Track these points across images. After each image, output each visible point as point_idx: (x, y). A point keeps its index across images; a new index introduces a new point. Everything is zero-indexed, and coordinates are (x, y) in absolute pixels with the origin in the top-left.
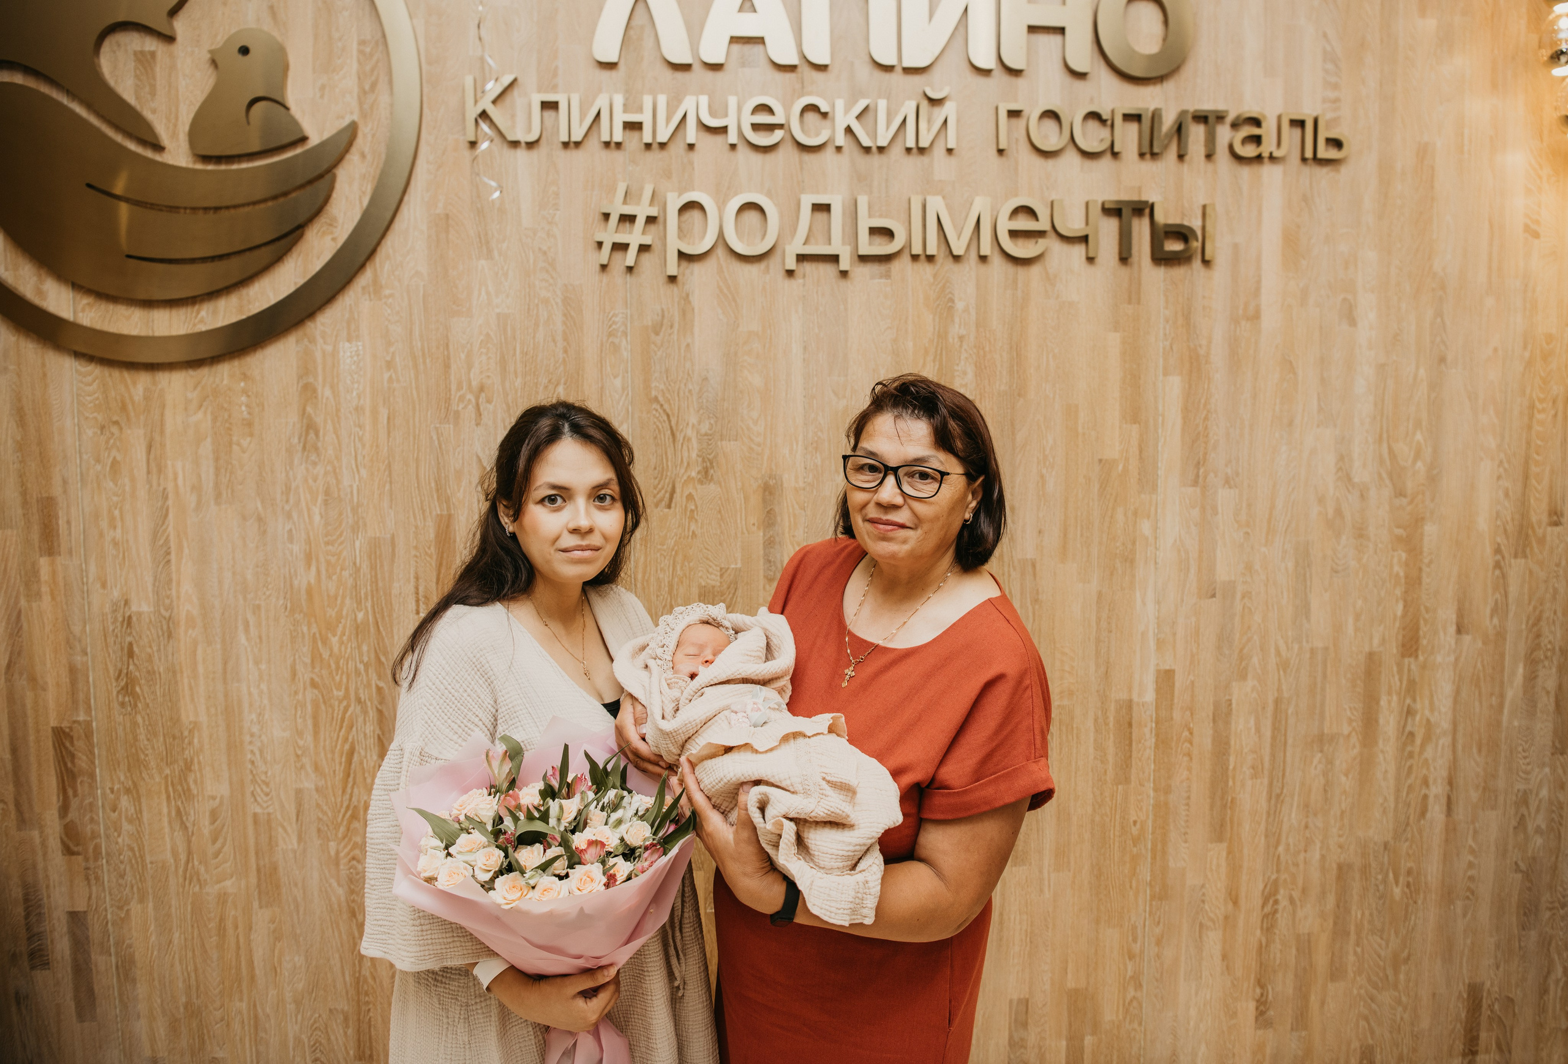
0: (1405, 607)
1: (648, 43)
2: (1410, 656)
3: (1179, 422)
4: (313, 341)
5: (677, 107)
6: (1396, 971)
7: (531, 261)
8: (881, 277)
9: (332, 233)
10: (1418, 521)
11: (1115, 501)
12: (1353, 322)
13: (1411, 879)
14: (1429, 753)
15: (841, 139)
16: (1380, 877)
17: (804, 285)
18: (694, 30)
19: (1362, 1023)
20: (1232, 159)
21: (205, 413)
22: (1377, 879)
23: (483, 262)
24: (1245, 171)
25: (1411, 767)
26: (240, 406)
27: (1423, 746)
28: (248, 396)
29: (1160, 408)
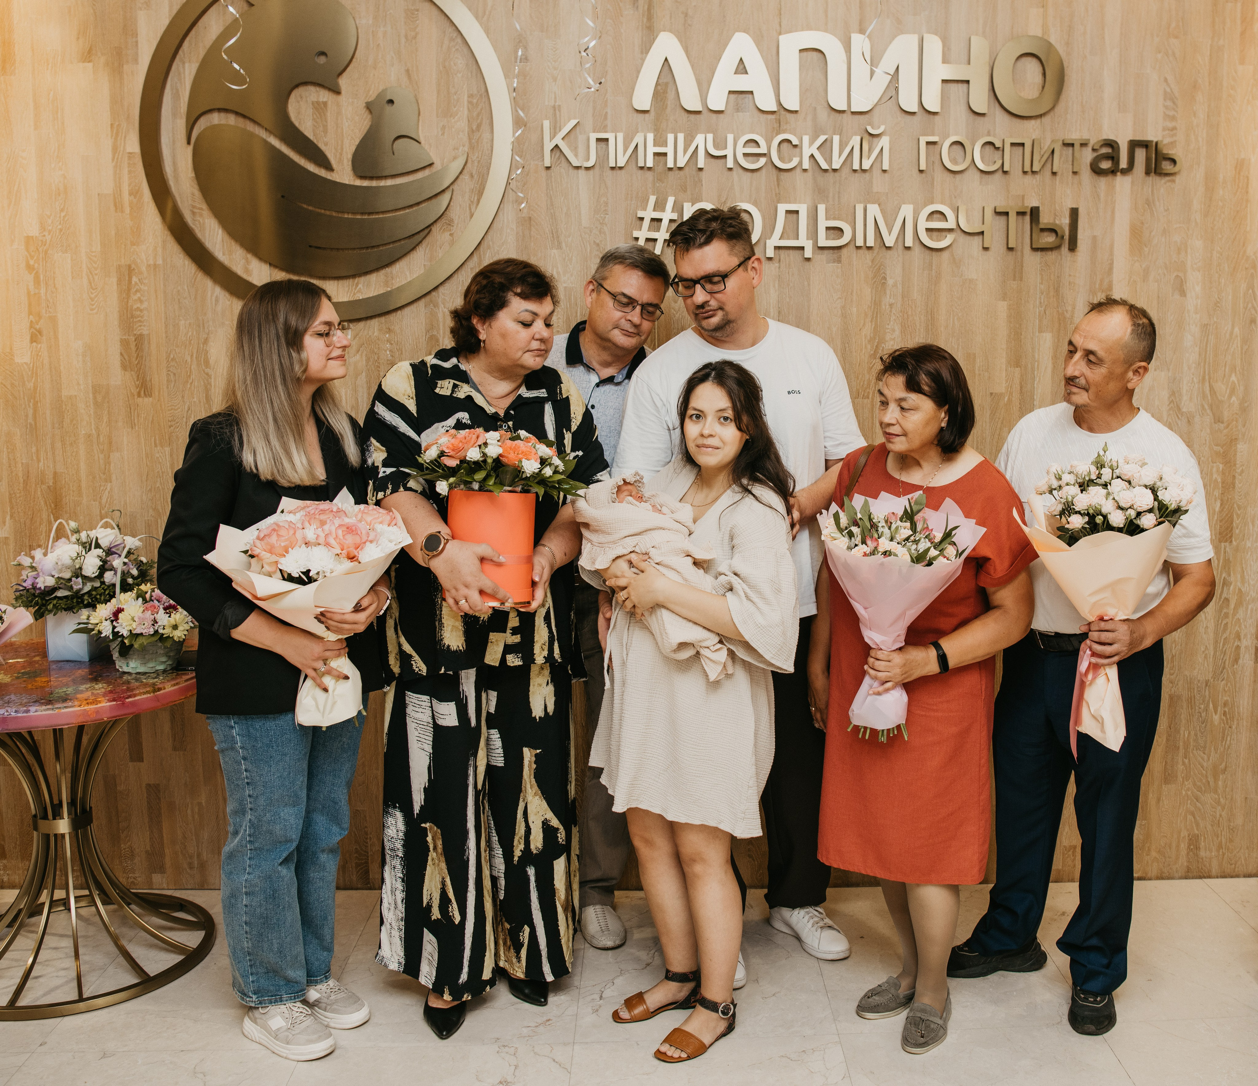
0: (1221, 505)
1: (671, 95)
2: (1226, 541)
3: (1050, 366)
4: (436, 305)
5: (692, 141)
6: (1216, 779)
7: (588, 250)
8: (834, 262)
9: (450, 230)
10: (1233, 441)
11: (1002, 423)
12: (1183, 293)
13: (1227, 710)
14: (1241, 614)
15: (806, 165)
16: (1202, 706)
17: (779, 268)
18: (704, 86)
19: (1189, 817)
20: (1093, 174)
21: (361, 355)
22: (1200, 708)
23: (555, 251)
24: (1103, 181)
25: (1226, 624)
26: (386, 351)
27: (1236, 608)
28: (392, 344)
29: (1036, 356)
